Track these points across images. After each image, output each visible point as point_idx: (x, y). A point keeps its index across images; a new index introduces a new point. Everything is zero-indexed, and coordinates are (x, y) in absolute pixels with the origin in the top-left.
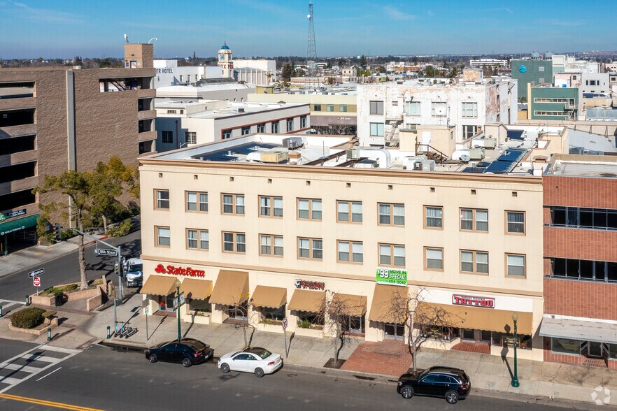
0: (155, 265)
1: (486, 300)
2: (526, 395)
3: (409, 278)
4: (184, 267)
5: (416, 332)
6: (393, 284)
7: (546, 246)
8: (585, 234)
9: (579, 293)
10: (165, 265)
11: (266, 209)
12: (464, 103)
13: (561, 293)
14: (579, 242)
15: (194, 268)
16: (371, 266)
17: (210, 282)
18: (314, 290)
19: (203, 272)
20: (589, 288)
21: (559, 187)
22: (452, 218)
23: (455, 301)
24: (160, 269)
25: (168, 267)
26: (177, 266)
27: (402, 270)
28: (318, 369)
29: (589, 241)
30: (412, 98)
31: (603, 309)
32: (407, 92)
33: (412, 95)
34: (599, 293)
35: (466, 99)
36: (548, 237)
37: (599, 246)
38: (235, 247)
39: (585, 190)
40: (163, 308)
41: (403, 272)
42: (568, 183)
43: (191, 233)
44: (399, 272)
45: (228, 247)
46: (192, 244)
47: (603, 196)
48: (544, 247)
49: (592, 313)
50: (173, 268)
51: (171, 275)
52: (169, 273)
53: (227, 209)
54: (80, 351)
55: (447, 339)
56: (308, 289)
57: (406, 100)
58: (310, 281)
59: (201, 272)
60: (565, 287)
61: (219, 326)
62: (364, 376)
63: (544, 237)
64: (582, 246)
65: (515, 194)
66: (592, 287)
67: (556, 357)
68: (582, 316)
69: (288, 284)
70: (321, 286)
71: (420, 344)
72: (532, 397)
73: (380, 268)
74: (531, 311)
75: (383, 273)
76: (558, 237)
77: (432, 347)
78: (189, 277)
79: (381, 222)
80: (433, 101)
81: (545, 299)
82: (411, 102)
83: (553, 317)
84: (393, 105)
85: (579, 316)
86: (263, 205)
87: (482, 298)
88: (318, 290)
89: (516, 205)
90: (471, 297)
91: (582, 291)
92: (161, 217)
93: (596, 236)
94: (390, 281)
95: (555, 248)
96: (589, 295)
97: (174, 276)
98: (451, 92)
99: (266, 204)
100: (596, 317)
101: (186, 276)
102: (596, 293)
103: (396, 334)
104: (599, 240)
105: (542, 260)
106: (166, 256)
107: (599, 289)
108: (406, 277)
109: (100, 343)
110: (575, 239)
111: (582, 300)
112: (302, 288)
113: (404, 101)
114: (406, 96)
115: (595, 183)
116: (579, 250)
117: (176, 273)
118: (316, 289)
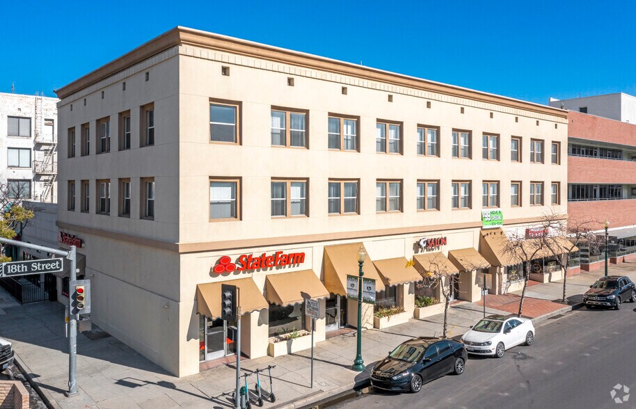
0: (212, 259)
4: (270, 252)
6: (494, 226)
10: (234, 256)
15: (287, 250)
17: (311, 272)
18: (431, 252)
25: (240, 259)
26: (256, 253)
38: (342, 206)
41: (500, 212)
44: (497, 212)
50: (250, 258)
51: (241, 275)
71: (507, 291)
75: (487, 216)
78: (274, 271)
88: (434, 251)
89: (557, 136)
92: (225, 158)
94: (492, 224)
97: (247, 275)
108: (502, 217)
117: (251, 270)
118: (433, 250)
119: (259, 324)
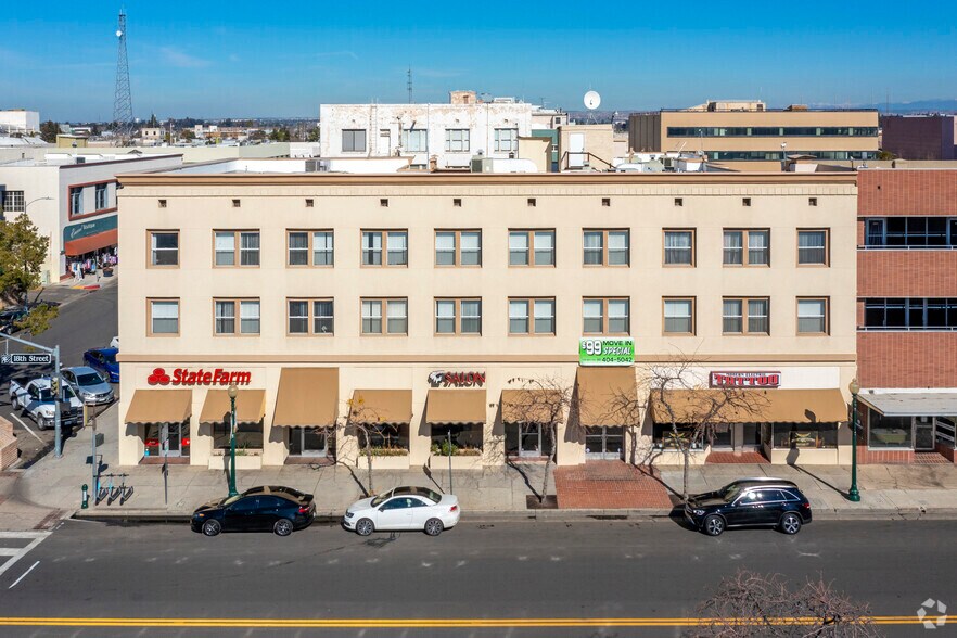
0: (149, 370)
1: (767, 375)
2: (880, 510)
3: (638, 351)
4: (210, 368)
5: (645, 441)
6: (610, 363)
7: (861, 282)
8: (922, 258)
9: (910, 351)
10: (169, 371)
11: (371, 253)
12: (496, 130)
13: (884, 353)
14: (911, 270)
15: (228, 369)
16: (570, 336)
17: (262, 392)
18: (465, 388)
19: (249, 374)
20: (926, 342)
21: (882, 187)
22: (711, 246)
23: (715, 382)
24: (158, 377)
25: (176, 372)
26: (194, 368)
27: (624, 339)
28: (520, 513)
29: (927, 267)
30: (414, 123)
31: (947, 372)
32: (405, 115)
33: (413, 119)
34: (942, 348)
35: (501, 123)
36: (864, 267)
37: (942, 275)
38: (311, 325)
39: (922, 189)
40: (153, 451)
41: (627, 343)
42: (896, 180)
43: (220, 306)
44: (620, 343)
45: (297, 326)
46: (225, 326)
47: (948, 198)
48: (858, 283)
49: (931, 380)
50: (185, 373)
51: (180, 386)
52: (175, 383)
53: (298, 258)
54: (48, 533)
55: (697, 447)
56: (453, 387)
57: (405, 127)
58: (459, 372)
59: (243, 374)
60: (890, 343)
61: (282, 470)
62: (606, 514)
63: (858, 266)
64: (916, 276)
65: (813, 201)
66: (931, 340)
67: (875, 456)
68: (916, 386)
69: (416, 381)
70: (479, 378)
71: (652, 461)
72: (890, 513)
73: (585, 339)
74: (837, 387)
75: (591, 347)
76: (880, 265)
77: (672, 463)
78: (218, 386)
79: (585, 262)
80: (448, 127)
81: (859, 365)
82: (411, 130)
83: (871, 392)
84: (382, 135)
85: (911, 387)
86: (367, 248)
87: (759, 373)
88: (471, 388)
89: (815, 218)
90: (743, 373)
91: (916, 347)
92: (163, 280)
93: (937, 260)
94: (604, 360)
95: (875, 283)
96: (926, 352)
97: (187, 387)
98: (477, 113)
99: (371, 245)
100: (937, 386)
101: (211, 386)
102: (936, 348)
103: (604, 450)
104: (942, 266)
105: (855, 303)
106: (171, 353)
107: (942, 341)
108: (632, 351)
109: (73, 517)
110: (906, 265)
111: (916, 360)
112: (441, 387)
113: (400, 129)
114: (403, 120)
115: (937, 178)
116: (911, 284)
117: (190, 382)
118: (468, 385)
119: (200, 434)
